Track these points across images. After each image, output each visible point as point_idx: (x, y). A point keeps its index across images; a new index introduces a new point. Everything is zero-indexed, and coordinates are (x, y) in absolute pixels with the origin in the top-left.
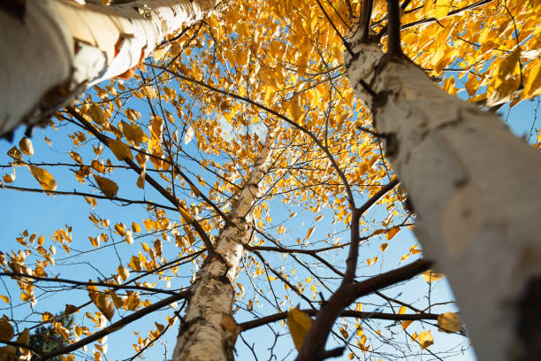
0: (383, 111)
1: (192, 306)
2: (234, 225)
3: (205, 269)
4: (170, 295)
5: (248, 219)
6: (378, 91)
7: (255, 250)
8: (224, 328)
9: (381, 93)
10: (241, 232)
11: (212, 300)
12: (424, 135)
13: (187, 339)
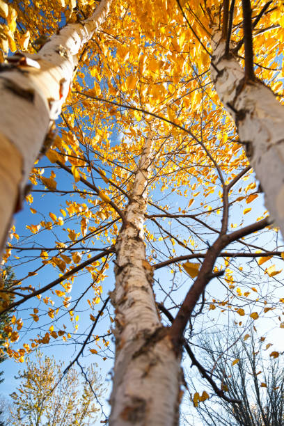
0: (243, 124)
1: (121, 257)
2: (135, 201)
3: (123, 233)
4: (102, 252)
5: (144, 196)
6: (239, 109)
7: (152, 218)
8: (145, 268)
9: (241, 111)
10: (141, 206)
11: (133, 252)
12: (269, 147)
13: (124, 276)
